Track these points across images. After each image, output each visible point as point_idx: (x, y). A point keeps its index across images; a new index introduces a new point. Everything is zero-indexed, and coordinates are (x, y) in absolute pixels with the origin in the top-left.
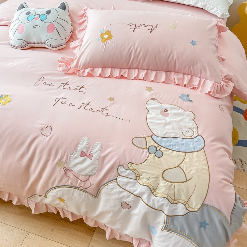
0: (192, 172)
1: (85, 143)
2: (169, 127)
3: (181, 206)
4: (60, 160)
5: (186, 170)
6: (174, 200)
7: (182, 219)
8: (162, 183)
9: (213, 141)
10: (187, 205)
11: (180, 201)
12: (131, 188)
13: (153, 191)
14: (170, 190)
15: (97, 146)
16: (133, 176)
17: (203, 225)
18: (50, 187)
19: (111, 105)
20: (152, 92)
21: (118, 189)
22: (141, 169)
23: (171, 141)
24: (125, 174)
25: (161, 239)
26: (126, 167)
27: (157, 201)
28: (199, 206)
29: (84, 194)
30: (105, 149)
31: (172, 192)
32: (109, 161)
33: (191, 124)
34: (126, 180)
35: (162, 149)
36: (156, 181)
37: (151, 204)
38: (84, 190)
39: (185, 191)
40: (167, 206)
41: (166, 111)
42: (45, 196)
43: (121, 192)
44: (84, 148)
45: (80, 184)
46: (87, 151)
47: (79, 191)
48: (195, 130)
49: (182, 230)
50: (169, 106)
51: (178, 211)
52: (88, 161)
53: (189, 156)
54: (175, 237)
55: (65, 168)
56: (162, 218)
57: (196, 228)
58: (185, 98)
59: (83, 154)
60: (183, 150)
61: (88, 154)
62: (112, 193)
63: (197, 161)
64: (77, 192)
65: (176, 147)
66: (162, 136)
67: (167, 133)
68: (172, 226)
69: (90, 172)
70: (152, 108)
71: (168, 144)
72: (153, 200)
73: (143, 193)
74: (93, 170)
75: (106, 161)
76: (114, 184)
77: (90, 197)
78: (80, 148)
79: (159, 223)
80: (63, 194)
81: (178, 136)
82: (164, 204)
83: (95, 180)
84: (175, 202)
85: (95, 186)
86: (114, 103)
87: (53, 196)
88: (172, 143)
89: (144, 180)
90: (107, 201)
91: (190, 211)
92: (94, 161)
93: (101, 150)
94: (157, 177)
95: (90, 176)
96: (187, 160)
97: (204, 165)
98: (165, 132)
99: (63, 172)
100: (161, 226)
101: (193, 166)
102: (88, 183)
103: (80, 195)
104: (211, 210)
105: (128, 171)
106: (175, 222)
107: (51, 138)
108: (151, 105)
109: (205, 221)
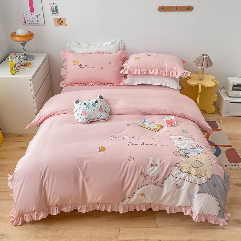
0: (203, 161)
1: (152, 160)
2: (185, 145)
3: (203, 178)
4: (141, 171)
5: (201, 161)
6: (200, 176)
7: (205, 185)
8: (193, 169)
9: (205, 148)
10: (206, 177)
11: (203, 176)
12: (179, 176)
13: (190, 174)
14: (197, 172)
15: (158, 160)
16: (179, 170)
17: (215, 185)
18: (136, 189)
19: (154, 141)
20: (169, 132)
21: (173, 178)
22: (181, 165)
23: (189, 151)
24: (175, 170)
25: (198, 199)
26: (175, 166)
27: (193, 178)
28: (211, 176)
29: (156, 187)
30: (163, 160)
31: (198, 172)
32: (166, 165)
33: (194, 142)
34: (176, 172)
35: (187, 154)
36: (190, 169)
37: (190, 181)
38: (155, 184)
39: (203, 170)
40: (198, 179)
41: (180, 139)
42: (132, 197)
43: (175, 179)
44: (152, 162)
45: (153, 181)
46: (154, 163)
47: (153, 186)
48: (196, 144)
49: (207, 190)
50: (180, 136)
51: (203, 181)
52: (156, 168)
53: (199, 155)
54: (205, 195)
55: (144, 175)
56: (197, 187)
57: (212, 187)
58: (185, 132)
59: (152, 165)
60: (196, 153)
61: (155, 165)
62: (170, 181)
63: (203, 156)
64: (152, 186)
65: (193, 153)
66: (185, 149)
67: (186, 147)
68: (202, 190)
69: (158, 173)
70: (174, 139)
71: (189, 152)
72: (191, 178)
73: (185, 177)
74: (159, 172)
75: (164, 166)
76: (171, 176)
77: (159, 187)
78: (150, 163)
79: (195, 190)
80: (144, 191)
81: (191, 148)
82: (196, 179)
83: (161, 177)
84: (201, 177)
85: (161, 180)
86: (155, 140)
87: (138, 194)
88: (190, 151)
89: (184, 170)
90: (168, 187)
91: (208, 180)
92: (159, 167)
93: (161, 161)
94: (190, 167)
95: (158, 176)
96: (199, 157)
97: (207, 158)
98: (185, 147)
99: (144, 177)
100: (197, 191)
101: (203, 159)
102: (158, 180)
103: (154, 188)
104: (216, 177)
105: (176, 168)
106: (203, 187)
107: (134, 161)
108: (172, 137)
109: (215, 183)
